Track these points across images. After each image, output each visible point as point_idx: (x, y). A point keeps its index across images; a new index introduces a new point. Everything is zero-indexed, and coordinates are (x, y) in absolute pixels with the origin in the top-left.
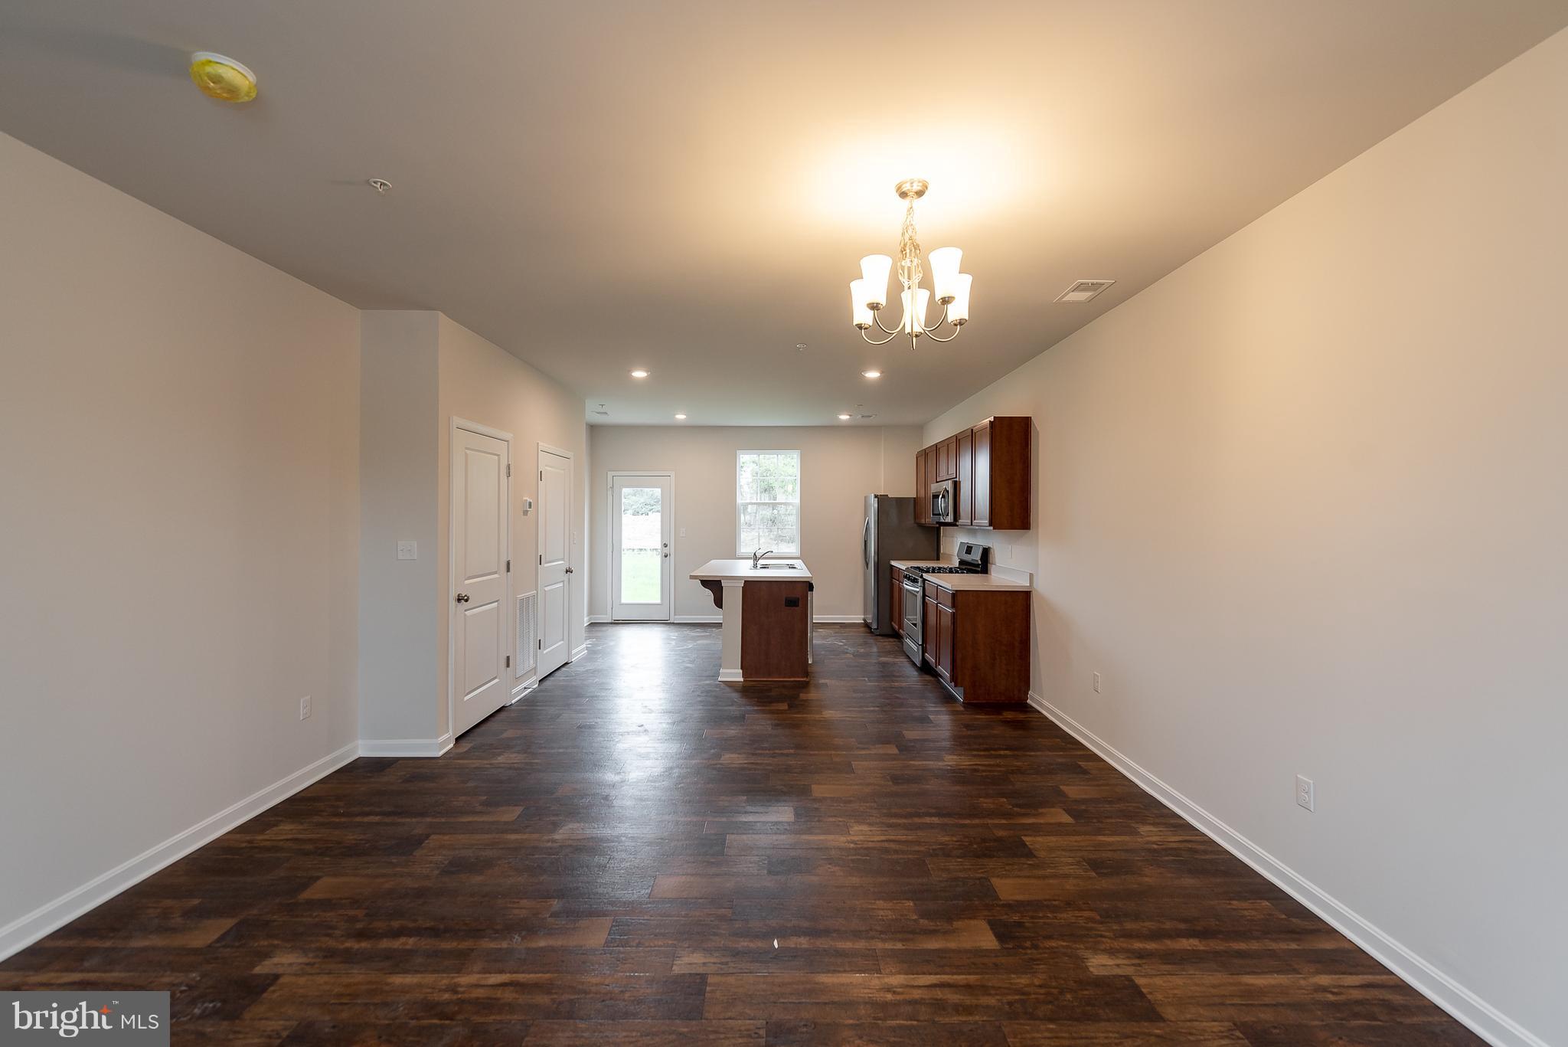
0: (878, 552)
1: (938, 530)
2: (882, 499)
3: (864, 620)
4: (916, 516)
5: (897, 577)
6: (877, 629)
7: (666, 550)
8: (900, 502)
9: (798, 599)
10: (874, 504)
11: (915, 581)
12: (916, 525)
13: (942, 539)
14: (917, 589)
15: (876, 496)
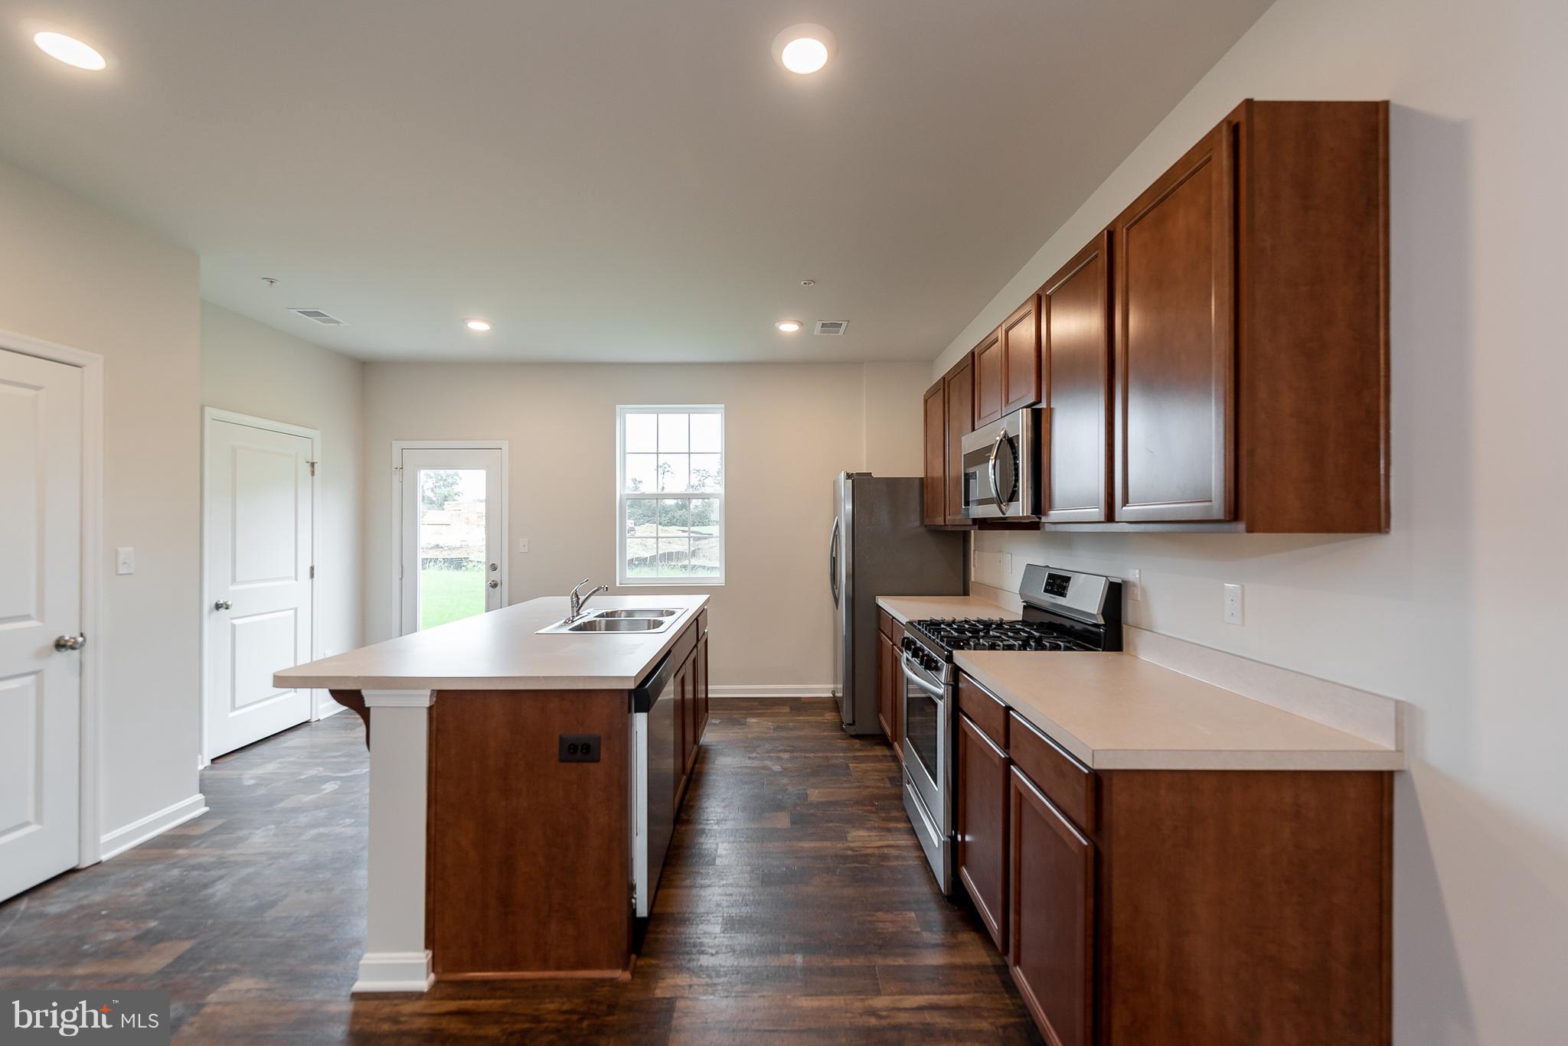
0: (853, 576)
1: (965, 537)
2: (860, 482)
3: (834, 692)
4: (924, 512)
5: (887, 630)
6: (854, 723)
7: (495, 576)
8: (893, 485)
9: (600, 738)
10: (845, 488)
11: (930, 664)
12: (923, 529)
13: (974, 557)
14: (937, 686)
15: (849, 476)
